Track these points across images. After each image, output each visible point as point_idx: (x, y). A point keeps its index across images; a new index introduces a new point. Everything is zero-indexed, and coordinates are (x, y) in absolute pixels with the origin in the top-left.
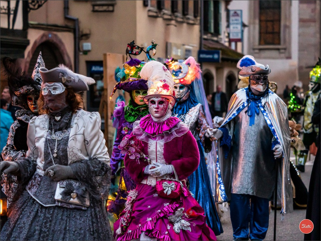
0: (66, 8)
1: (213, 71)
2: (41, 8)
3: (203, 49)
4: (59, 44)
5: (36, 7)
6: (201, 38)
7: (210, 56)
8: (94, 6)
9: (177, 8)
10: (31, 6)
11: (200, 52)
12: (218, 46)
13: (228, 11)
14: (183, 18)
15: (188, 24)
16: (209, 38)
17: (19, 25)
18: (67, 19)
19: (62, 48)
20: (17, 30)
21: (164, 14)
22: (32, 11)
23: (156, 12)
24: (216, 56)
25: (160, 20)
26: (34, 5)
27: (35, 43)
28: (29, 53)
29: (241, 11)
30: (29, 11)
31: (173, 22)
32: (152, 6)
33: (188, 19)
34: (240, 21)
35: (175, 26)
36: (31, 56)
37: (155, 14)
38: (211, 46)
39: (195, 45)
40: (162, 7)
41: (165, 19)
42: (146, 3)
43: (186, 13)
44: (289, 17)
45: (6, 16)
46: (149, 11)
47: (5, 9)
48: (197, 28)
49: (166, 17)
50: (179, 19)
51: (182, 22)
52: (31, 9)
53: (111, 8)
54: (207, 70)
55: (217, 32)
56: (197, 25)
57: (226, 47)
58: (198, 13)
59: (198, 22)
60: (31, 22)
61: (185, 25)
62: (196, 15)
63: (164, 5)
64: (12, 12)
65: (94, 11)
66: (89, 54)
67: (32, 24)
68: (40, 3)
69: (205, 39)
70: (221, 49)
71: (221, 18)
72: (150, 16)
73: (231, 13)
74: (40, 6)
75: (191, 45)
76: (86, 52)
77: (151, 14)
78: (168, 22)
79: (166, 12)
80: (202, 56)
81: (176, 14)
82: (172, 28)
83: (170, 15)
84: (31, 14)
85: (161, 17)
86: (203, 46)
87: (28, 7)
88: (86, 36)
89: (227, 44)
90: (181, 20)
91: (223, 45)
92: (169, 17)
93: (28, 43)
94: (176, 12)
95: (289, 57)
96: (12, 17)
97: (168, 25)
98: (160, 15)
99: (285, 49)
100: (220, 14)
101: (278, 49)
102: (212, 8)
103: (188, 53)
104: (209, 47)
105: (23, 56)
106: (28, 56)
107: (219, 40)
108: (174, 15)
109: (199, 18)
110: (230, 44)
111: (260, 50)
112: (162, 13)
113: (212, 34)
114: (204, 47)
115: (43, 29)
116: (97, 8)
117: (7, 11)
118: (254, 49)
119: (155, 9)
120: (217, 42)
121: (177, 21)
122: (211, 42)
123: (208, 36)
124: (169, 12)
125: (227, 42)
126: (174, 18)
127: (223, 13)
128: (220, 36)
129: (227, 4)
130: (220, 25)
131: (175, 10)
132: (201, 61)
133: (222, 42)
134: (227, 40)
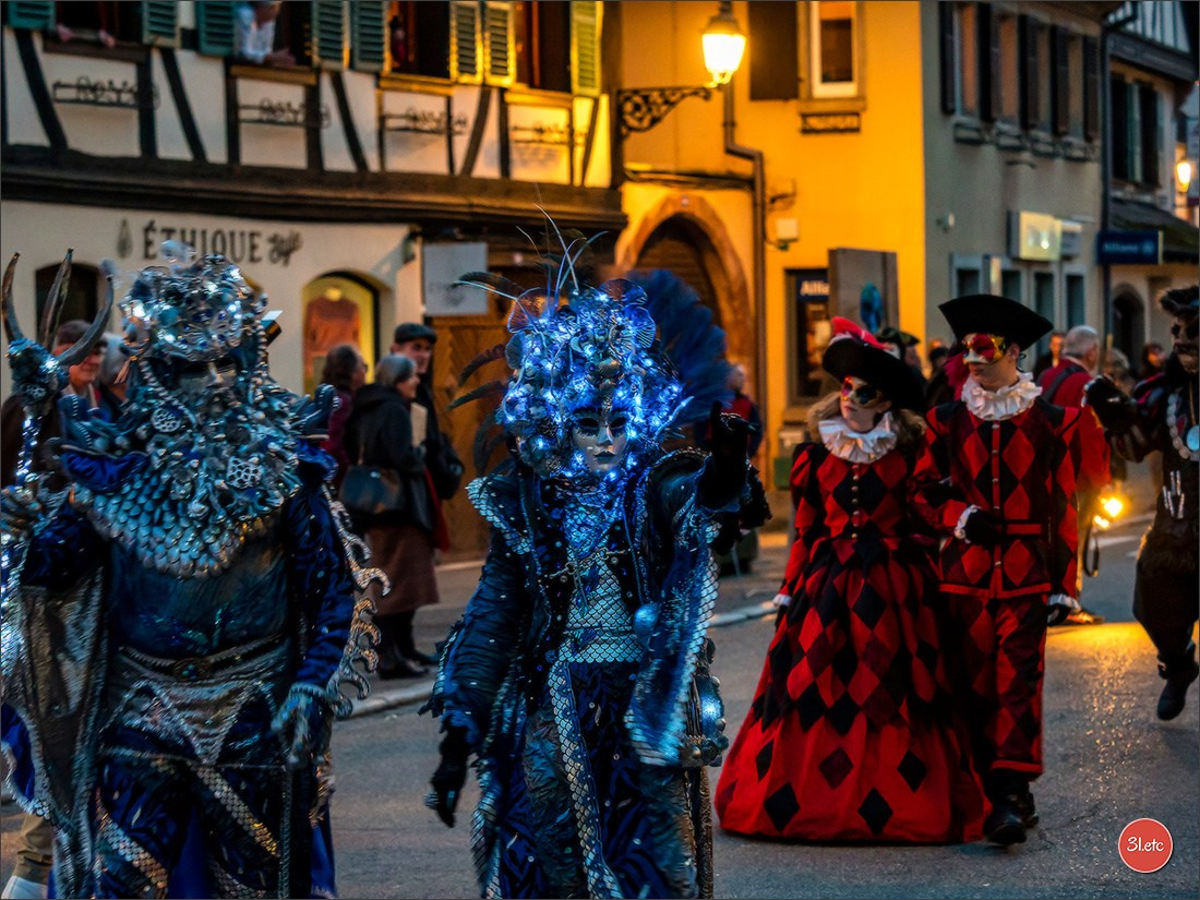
0: (729, 124)
1: (1142, 288)
2: (658, 127)
3: (1112, 227)
4: (711, 224)
5: (646, 123)
6: (1105, 197)
7: (1133, 248)
8: (804, 116)
9: (1036, 115)
10: (632, 122)
11: (1104, 236)
12: (1156, 220)
13: (1181, 119)
14: (1053, 144)
15: (1070, 159)
16: (1129, 197)
17: (599, 174)
18: (731, 151)
19: (719, 234)
20: (594, 189)
21: (1001, 133)
22: (634, 135)
23: (977, 130)
24: (1148, 248)
25: (989, 152)
26: (640, 120)
27: (645, 221)
28: (628, 250)
30: (626, 136)
31: (1026, 156)
32: (965, 112)
33: (1069, 145)
35: (1032, 166)
36: (634, 258)
37: (974, 135)
38: (1133, 218)
39: (1090, 219)
40: (995, 115)
41: (1002, 148)
42: (950, 106)
43: (1062, 129)
45: (564, 150)
46: (958, 126)
47: (562, 132)
48: (1093, 171)
49: (1005, 141)
50: (1042, 148)
51: (1052, 156)
52: (631, 129)
53: (851, 122)
54: (1123, 285)
55: (1151, 179)
56: (1096, 160)
57: (1179, 221)
58: (1095, 128)
59: (1098, 152)
60: (631, 166)
61: (1059, 163)
62: (1090, 133)
63: (1000, 110)
64: (580, 140)
65: (806, 131)
66: (793, 246)
67: (635, 172)
68: (655, 113)
69: (1118, 201)
70: (1163, 228)
71: (1162, 137)
72: (959, 141)
73: (1191, 126)
74: (655, 121)
75: (1076, 217)
76: (784, 245)
77: (963, 134)
78: (1012, 156)
79: (1005, 127)
80: (1108, 247)
81: (1034, 133)
82: (1024, 171)
83: (1018, 137)
84: (632, 143)
85: (991, 142)
86: (1110, 218)
87: (624, 122)
88: (786, 199)
89: (1181, 213)
90: (1049, 149)
91: (1168, 215)
92: (1015, 142)
93: (623, 222)
94: (1034, 127)
96: (579, 152)
97: (1012, 163)
98: (987, 138)
100: (1162, 129)
102: (1137, 115)
103: (1069, 240)
104: (1128, 223)
105: (612, 261)
106: (627, 257)
107: (1158, 202)
108: (1028, 136)
109: (1098, 143)
110: (1191, 214)
112: (994, 132)
113: (1136, 185)
114: (1115, 224)
115: (666, 183)
116: (814, 123)
117: (565, 137)
119: (974, 121)
120: (1152, 207)
121: (1037, 153)
122: (1135, 208)
123: (1126, 192)
124: (1014, 129)
125: (1181, 206)
126: (1028, 145)
127: (1168, 126)
128: (1159, 193)
129: (1179, 100)
130: (1160, 162)
131: (1031, 121)
132: (1105, 261)
133: (1167, 207)
134: (1180, 200)
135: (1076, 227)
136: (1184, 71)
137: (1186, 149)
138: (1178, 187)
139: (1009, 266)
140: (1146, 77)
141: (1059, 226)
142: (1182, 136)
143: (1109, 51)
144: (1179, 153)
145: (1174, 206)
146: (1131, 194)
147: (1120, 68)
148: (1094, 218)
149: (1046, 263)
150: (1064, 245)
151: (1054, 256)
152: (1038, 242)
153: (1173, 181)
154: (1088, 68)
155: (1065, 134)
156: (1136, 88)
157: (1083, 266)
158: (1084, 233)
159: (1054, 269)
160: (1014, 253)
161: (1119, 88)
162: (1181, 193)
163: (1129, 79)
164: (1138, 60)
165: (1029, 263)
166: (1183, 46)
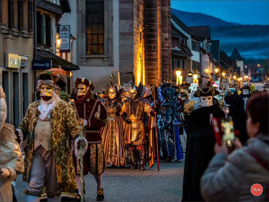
3: (36, 58)
6: (34, 49)
7: (43, 65)
11: (34, 61)
12: (50, 57)
13: (58, 26)
15: (23, 37)
24: (47, 65)
29: (69, 26)
31: (10, 36)
33: (23, 33)
34: (68, 35)
35: (12, 39)
38: (43, 56)
41: (3, 34)
43: (21, 28)
44: (111, 31)
48: (31, 41)
49: (4, 31)
50: (15, 34)
51: (18, 36)
55: (49, 44)
56: (32, 38)
57: (57, 57)
58: (31, 28)
59: (32, 36)
61: (20, 38)
62: (30, 30)
63: (2, 21)
69: (38, 50)
70: (52, 59)
71: (52, 32)
73: (61, 28)
75: (26, 55)
78: (6, 36)
79: (4, 27)
80: (35, 64)
81: (13, 29)
82: (9, 41)
83: (7, 30)
86: (36, 55)
89: (58, 54)
90: (18, 34)
91: (54, 55)
92: (7, 32)
94: (12, 27)
95: (112, 65)
97: (6, 38)
99: (108, 58)
100: (52, 29)
101: (103, 58)
102: (44, 24)
103: (23, 62)
104: (42, 57)
107: (51, 51)
108: (11, 30)
109: (32, 33)
110: (61, 55)
111: (87, 58)
113: (44, 46)
118: (82, 58)
120: (49, 52)
121: (13, 35)
122: (44, 53)
123: (41, 48)
124: (7, 28)
125: (58, 52)
126: (11, 33)
127: (54, 28)
128: (51, 48)
129: (57, 20)
130: (52, 39)
131: (12, 25)
132: (34, 69)
133: (54, 53)
134: (58, 50)
135: (26, 58)
136: (59, 11)
137: (59, 35)
138: (57, 46)
139: (5, 70)
140: (47, 13)
141: (20, 58)
142: (58, 31)
143: (36, 5)
144: (57, 36)
145: (56, 52)
146: (43, 48)
147: (39, 10)
148: (31, 55)
149: (16, 69)
150: (21, 64)
151: (19, 67)
152: (14, 62)
153: (55, 44)
154: (29, 9)
155: (22, 30)
156: (44, 16)
157: (27, 70)
158: (28, 60)
159: (19, 71)
160: (6, 66)
161: (39, 16)
162: (58, 48)
163: (42, 14)
164: (45, 8)
165: (11, 69)
166: (58, 3)
